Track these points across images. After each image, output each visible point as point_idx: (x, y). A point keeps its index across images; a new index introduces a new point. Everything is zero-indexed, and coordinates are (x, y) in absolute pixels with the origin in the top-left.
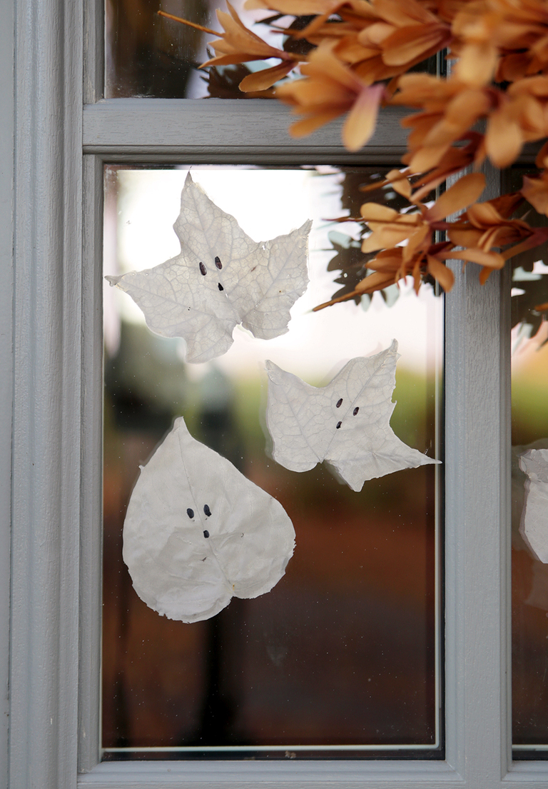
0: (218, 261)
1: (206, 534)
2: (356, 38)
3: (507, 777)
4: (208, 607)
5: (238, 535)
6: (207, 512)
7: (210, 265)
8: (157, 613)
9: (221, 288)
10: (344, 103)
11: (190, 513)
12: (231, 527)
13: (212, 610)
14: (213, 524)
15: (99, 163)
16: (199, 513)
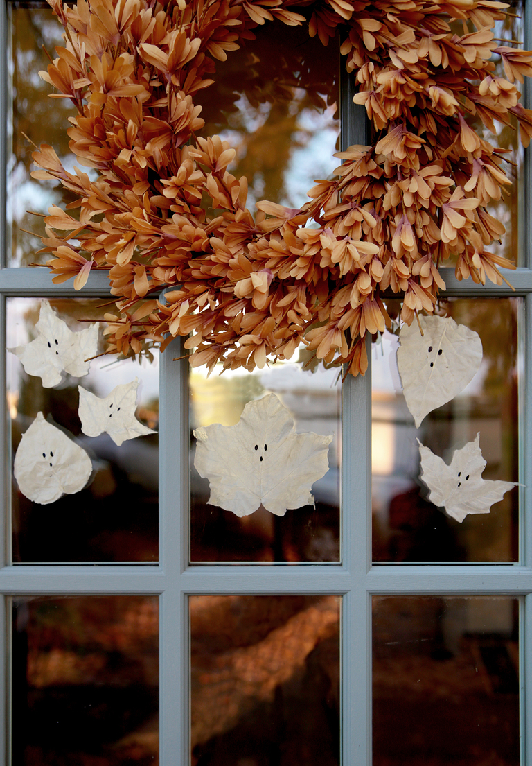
0: (56, 341)
1: (51, 465)
2: (95, 240)
3: (184, 573)
4: (52, 497)
5: (65, 465)
6: (52, 455)
7: (53, 343)
8: (30, 500)
9: (57, 353)
10: (76, 269)
11: (44, 455)
12: (62, 462)
13: (54, 499)
14: (54, 460)
15: (3, 297)
16: (48, 455)
